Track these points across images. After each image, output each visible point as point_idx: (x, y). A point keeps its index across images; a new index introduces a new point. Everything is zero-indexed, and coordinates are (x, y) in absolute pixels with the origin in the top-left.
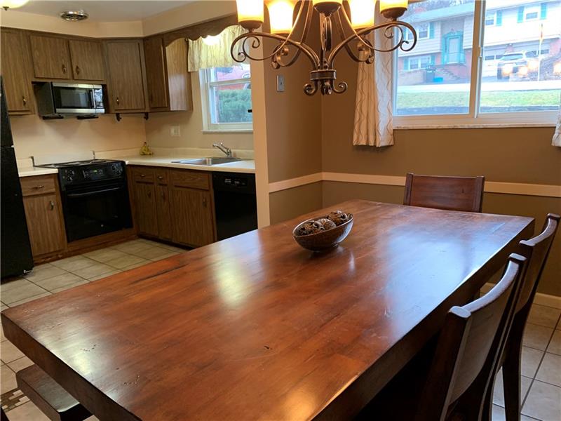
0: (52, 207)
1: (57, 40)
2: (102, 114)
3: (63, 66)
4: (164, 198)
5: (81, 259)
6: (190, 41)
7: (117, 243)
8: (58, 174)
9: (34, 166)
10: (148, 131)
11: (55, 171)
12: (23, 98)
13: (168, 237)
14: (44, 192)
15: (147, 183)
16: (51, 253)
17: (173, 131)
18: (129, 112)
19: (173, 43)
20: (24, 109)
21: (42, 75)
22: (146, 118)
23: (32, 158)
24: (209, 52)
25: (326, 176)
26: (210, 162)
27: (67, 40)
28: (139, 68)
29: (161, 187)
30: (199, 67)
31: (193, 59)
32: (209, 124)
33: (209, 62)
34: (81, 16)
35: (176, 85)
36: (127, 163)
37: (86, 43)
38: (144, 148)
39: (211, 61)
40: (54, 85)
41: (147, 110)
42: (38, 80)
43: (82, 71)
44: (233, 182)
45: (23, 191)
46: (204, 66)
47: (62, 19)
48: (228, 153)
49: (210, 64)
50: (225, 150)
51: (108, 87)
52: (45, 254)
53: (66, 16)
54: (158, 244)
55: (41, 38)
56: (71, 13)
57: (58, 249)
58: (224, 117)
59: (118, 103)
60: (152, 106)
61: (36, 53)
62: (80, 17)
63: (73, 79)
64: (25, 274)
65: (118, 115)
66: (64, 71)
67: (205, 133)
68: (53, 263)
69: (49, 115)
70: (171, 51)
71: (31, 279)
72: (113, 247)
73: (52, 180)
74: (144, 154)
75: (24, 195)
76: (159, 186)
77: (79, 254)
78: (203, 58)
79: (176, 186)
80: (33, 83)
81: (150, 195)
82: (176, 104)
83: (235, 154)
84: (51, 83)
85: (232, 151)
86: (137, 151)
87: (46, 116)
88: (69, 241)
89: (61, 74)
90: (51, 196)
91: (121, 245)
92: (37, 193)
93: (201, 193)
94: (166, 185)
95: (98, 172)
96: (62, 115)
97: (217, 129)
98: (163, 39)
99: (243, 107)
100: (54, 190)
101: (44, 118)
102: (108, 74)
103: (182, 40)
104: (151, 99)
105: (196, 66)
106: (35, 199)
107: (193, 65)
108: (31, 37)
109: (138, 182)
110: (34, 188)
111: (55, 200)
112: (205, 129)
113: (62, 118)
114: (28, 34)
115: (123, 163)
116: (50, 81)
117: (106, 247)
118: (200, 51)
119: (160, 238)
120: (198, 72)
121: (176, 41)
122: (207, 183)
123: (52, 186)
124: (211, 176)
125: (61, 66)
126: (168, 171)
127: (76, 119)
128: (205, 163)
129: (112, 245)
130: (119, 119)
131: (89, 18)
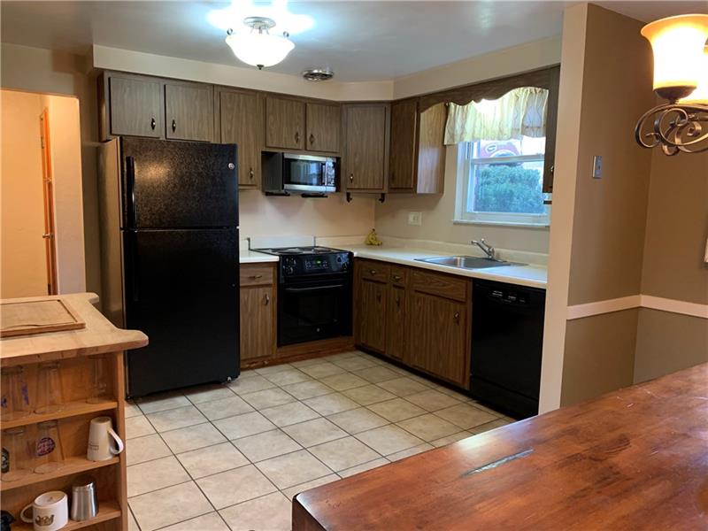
0: (267, 301)
1: (295, 103)
2: (332, 193)
3: (297, 135)
4: (398, 303)
5: (292, 370)
6: (452, 105)
7: (332, 353)
8: (277, 263)
9: (250, 249)
10: (378, 216)
11: (276, 259)
12: (251, 170)
13: (397, 355)
14: (261, 283)
15: (378, 282)
16: (258, 358)
17: (412, 217)
18: (363, 191)
19: (430, 109)
20: (250, 183)
21: (273, 144)
22: (382, 200)
23: (249, 239)
24: (478, 120)
25: (646, 301)
26: (462, 263)
27: (304, 103)
28: (381, 138)
29: (396, 290)
30: (461, 139)
31: (453, 128)
32: (464, 213)
33: (477, 132)
34: (326, 75)
35: (427, 160)
36: (355, 254)
37: (324, 107)
38: (371, 236)
39: (480, 131)
40: (286, 156)
41: (385, 190)
42: (268, 150)
43: (316, 141)
44: (505, 296)
45: (241, 279)
46: (467, 139)
47: (303, 80)
48: (489, 253)
49: (477, 135)
50: (487, 249)
51: (342, 160)
52: (252, 359)
53: (310, 75)
54: (381, 362)
55: (277, 100)
56: (316, 71)
57: (266, 354)
58: (482, 204)
59: (352, 180)
60: (393, 186)
61: (271, 119)
62: (324, 77)
63: (306, 149)
64: (229, 382)
65: (348, 194)
66: (297, 141)
67: (456, 224)
68: (258, 371)
69: (274, 191)
70: (428, 118)
71: (235, 389)
72: (328, 358)
73: (271, 269)
74: (371, 244)
75: (241, 285)
76: (393, 289)
77: (288, 362)
78: (468, 128)
79: (416, 291)
80: (263, 152)
81: (379, 298)
82: (424, 185)
83: (498, 254)
84: (283, 153)
85: (496, 250)
86: (362, 239)
87: (270, 191)
88: (279, 345)
89: (293, 144)
90: (267, 289)
91: (336, 358)
92: (254, 283)
93: (452, 305)
94: (403, 288)
95: (322, 264)
96: (289, 192)
97: (474, 219)
98: (420, 103)
99: (511, 191)
100: (271, 281)
101: (267, 194)
102: (344, 145)
103: (441, 105)
104: (392, 177)
105: (457, 138)
106: (251, 290)
107: (452, 136)
108: (268, 99)
109: (365, 279)
110: (250, 278)
111: (271, 293)
112: (457, 218)
113: (289, 195)
114: (265, 95)
115: (351, 254)
116: (281, 151)
117: (320, 357)
118: (465, 119)
119: (386, 354)
120: (457, 145)
121: (434, 107)
122: (463, 293)
123: (269, 277)
124: (470, 284)
125: (294, 134)
126: (408, 270)
127: (300, 197)
128: (454, 263)
129: (325, 355)
130: (349, 199)
131: (335, 76)
